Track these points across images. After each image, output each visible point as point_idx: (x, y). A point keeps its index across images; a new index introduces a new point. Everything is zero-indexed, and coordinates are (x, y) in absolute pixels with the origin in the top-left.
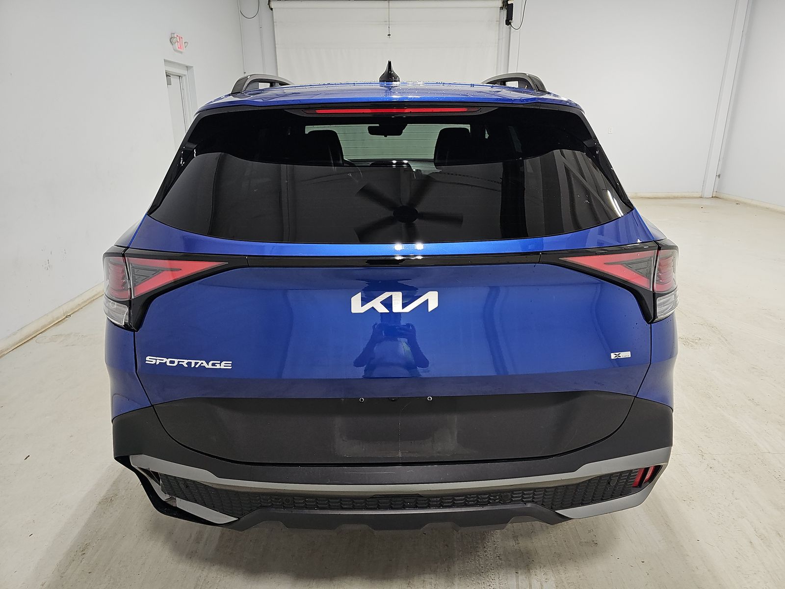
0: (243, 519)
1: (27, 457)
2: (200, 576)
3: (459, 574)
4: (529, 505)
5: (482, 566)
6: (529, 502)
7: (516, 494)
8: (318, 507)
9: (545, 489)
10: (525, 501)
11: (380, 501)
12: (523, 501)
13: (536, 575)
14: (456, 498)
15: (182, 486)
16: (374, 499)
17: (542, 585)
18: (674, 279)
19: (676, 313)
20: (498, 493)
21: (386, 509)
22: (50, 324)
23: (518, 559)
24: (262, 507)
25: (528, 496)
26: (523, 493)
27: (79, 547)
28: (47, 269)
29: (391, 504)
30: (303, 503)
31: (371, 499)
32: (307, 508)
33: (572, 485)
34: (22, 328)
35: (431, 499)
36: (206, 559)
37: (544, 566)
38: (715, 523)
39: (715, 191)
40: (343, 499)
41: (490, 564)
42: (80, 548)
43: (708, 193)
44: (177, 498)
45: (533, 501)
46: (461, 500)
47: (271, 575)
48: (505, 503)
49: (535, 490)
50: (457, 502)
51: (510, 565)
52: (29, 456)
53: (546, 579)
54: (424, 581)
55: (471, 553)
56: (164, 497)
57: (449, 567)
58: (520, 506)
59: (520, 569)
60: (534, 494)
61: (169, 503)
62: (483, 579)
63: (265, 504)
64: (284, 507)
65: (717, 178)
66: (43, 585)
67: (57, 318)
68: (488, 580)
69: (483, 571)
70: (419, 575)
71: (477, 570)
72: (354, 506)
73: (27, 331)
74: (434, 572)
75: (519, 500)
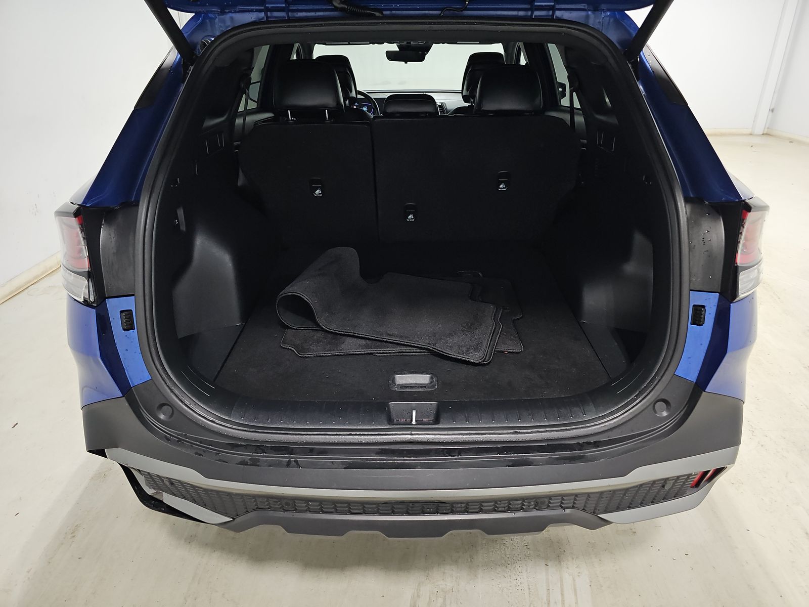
0: (238, 520)
1: (15, 425)
2: (200, 564)
3: (482, 565)
4: (568, 511)
5: (508, 556)
6: (569, 507)
7: (554, 500)
8: (322, 511)
9: (589, 495)
10: (565, 507)
11: (395, 506)
12: (562, 507)
13: (567, 568)
14: (483, 504)
15: (167, 483)
16: (387, 505)
17: (574, 580)
18: (759, 249)
19: (758, 290)
20: (533, 498)
21: (402, 514)
22: (42, 275)
23: (548, 548)
24: (258, 509)
25: (568, 501)
26: (562, 500)
27: (69, 528)
28: (35, 215)
29: (408, 509)
30: (306, 506)
31: (384, 505)
32: (310, 512)
33: (620, 490)
34: (11, 280)
35: (454, 505)
36: (207, 544)
37: (577, 558)
38: (767, 510)
39: (767, 127)
40: (351, 504)
41: (516, 555)
42: (70, 530)
43: (759, 130)
44: (164, 493)
45: (573, 507)
46: (490, 506)
47: (277, 564)
48: (540, 509)
49: (576, 495)
50: (485, 508)
51: (538, 556)
52: (17, 424)
53: (579, 573)
54: (444, 573)
55: (496, 541)
56: (150, 491)
57: (472, 557)
58: (558, 512)
59: (551, 560)
60: (575, 500)
61: (155, 496)
62: (510, 571)
63: (262, 507)
64: (284, 510)
65: (771, 112)
66: (28, 572)
67: (51, 268)
68: (514, 572)
69: (509, 562)
70: (439, 565)
71: (503, 562)
72: (364, 510)
73: (16, 283)
74: (456, 562)
75: (557, 506)
